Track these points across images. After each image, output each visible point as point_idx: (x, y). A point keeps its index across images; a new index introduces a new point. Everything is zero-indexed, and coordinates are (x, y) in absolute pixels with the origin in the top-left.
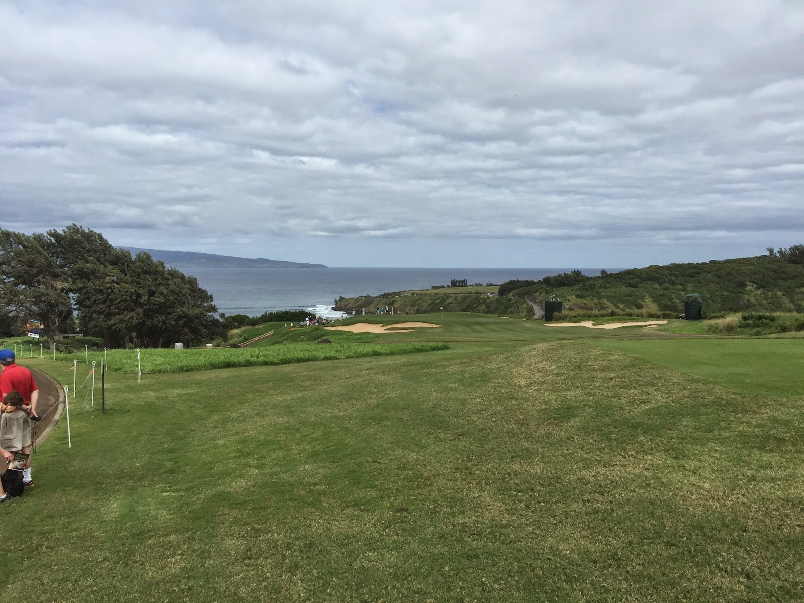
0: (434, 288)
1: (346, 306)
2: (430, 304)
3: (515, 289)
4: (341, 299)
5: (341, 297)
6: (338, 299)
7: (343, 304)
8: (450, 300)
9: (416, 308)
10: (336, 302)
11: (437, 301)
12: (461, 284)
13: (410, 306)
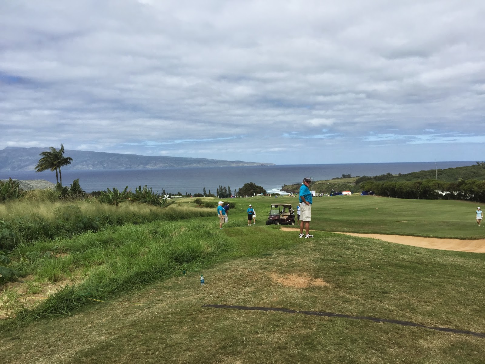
0: (334, 179)
1: (287, 189)
2: (326, 188)
3: (362, 181)
4: (285, 186)
5: (285, 185)
6: (283, 186)
7: (286, 188)
8: (336, 186)
9: (320, 190)
10: (283, 187)
11: (330, 187)
12: (348, 177)
13: (317, 189)
